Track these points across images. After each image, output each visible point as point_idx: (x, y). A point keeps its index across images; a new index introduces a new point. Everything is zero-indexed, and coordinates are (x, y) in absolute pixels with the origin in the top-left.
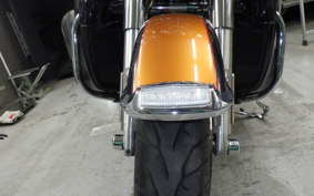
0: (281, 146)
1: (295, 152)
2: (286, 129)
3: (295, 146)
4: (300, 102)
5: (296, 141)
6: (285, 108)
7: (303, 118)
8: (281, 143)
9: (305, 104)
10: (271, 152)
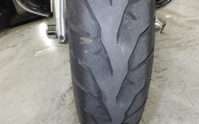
0: (178, 46)
1: (190, 48)
2: (180, 36)
3: (189, 45)
4: (186, 20)
5: (189, 42)
6: (176, 24)
7: (190, 28)
8: (178, 44)
9: (190, 21)
10: (172, 50)
